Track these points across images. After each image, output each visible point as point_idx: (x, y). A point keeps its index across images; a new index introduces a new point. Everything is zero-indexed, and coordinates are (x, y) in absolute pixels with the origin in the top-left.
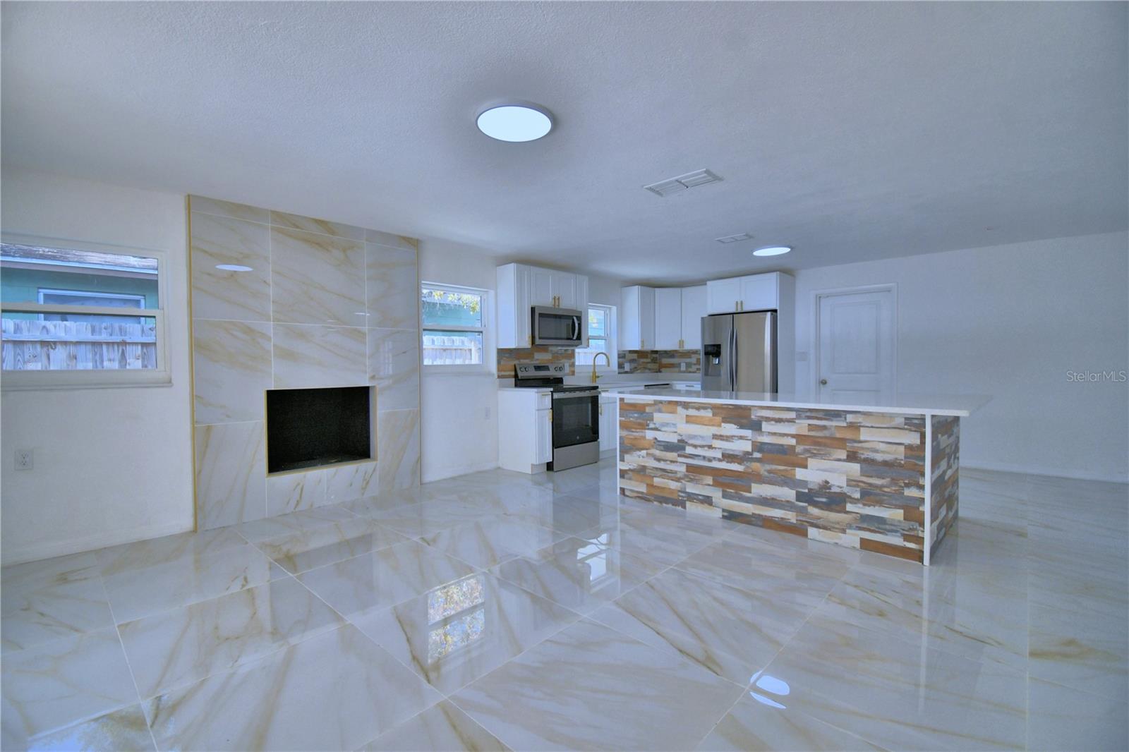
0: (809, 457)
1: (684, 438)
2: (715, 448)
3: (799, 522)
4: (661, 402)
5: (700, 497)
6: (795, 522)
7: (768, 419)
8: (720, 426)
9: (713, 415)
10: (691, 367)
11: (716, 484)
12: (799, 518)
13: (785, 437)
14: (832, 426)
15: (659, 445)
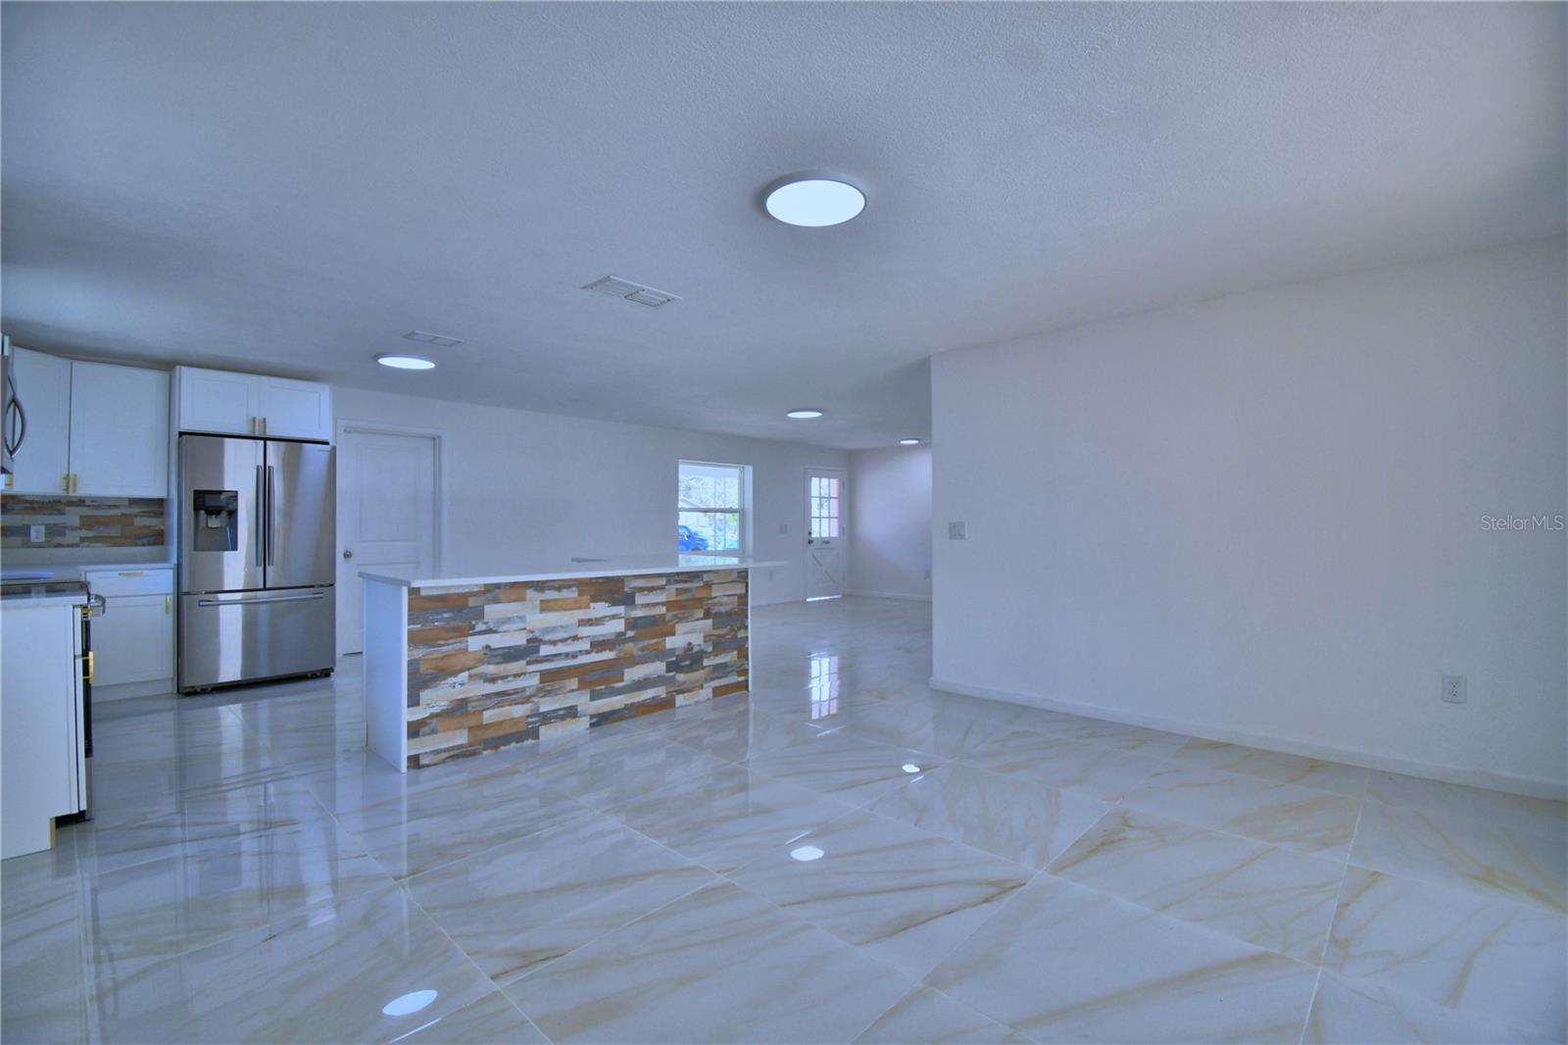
0: (678, 622)
1: (537, 634)
2: (582, 638)
3: (668, 695)
4: (498, 586)
5: (561, 712)
6: (664, 696)
7: (641, 590)
8: (588, 607)
9: (580, 595)
10: (62, 535)
11: (582, 685)
12: (669, 690)
13: (657, 607)
14: (693, 587)
15: (493, 656)
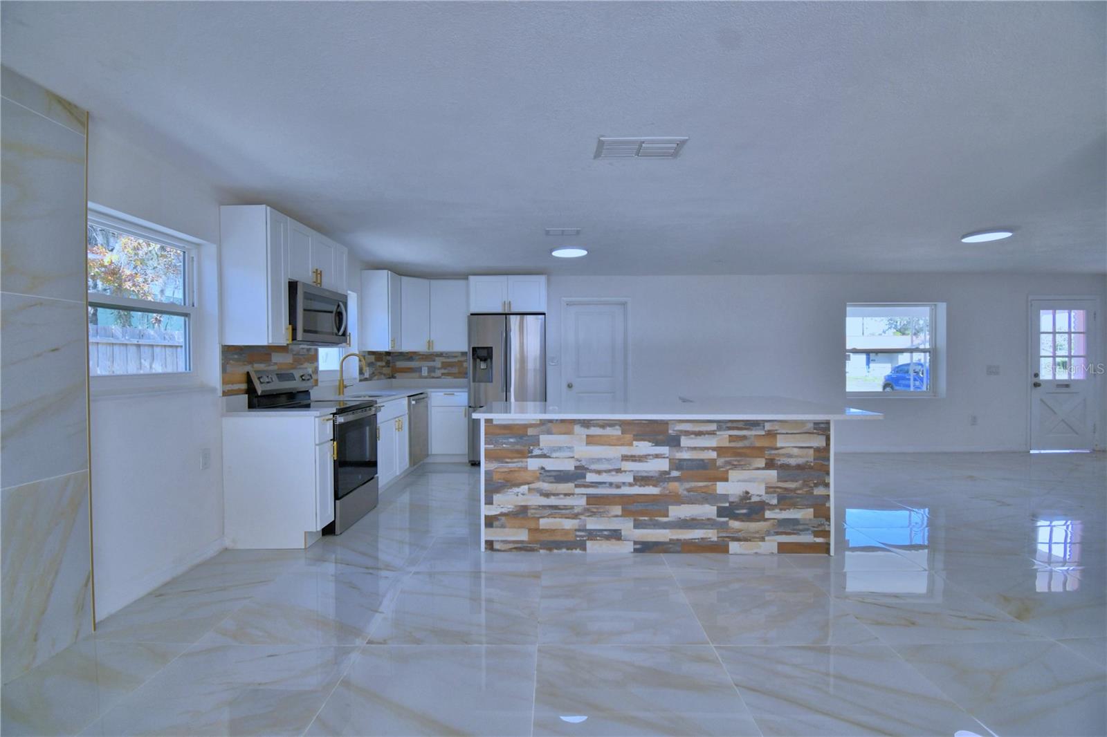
0: (730, 469)
1: (583, 463)
2: (625, 471)
3: (720, 539)
4: (551, 421)
5: (606, 533)
6: (716, 539)
7: (687, 433)
8: (631, 445)
9: (622, 433)
10: (434, 372)
11: (626, 513)
12: (720, 535)
13: (706, 451)
14: (751, 435)
15: (547, 476)
